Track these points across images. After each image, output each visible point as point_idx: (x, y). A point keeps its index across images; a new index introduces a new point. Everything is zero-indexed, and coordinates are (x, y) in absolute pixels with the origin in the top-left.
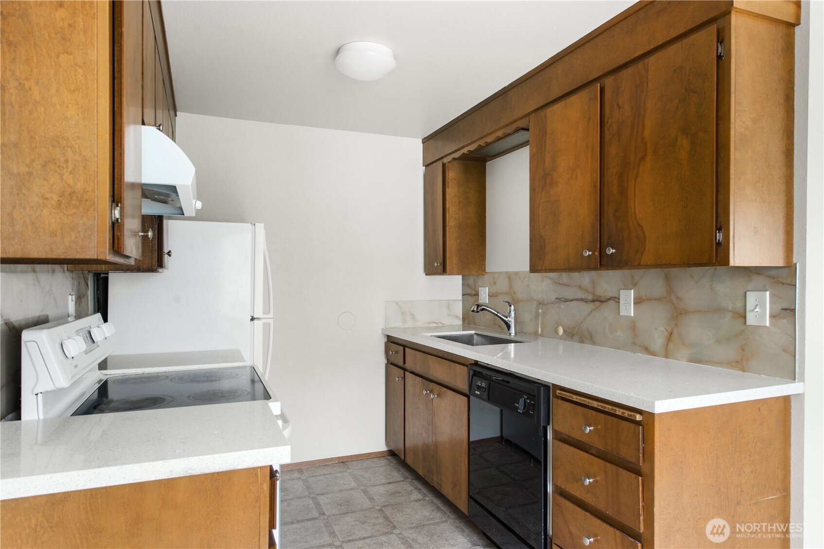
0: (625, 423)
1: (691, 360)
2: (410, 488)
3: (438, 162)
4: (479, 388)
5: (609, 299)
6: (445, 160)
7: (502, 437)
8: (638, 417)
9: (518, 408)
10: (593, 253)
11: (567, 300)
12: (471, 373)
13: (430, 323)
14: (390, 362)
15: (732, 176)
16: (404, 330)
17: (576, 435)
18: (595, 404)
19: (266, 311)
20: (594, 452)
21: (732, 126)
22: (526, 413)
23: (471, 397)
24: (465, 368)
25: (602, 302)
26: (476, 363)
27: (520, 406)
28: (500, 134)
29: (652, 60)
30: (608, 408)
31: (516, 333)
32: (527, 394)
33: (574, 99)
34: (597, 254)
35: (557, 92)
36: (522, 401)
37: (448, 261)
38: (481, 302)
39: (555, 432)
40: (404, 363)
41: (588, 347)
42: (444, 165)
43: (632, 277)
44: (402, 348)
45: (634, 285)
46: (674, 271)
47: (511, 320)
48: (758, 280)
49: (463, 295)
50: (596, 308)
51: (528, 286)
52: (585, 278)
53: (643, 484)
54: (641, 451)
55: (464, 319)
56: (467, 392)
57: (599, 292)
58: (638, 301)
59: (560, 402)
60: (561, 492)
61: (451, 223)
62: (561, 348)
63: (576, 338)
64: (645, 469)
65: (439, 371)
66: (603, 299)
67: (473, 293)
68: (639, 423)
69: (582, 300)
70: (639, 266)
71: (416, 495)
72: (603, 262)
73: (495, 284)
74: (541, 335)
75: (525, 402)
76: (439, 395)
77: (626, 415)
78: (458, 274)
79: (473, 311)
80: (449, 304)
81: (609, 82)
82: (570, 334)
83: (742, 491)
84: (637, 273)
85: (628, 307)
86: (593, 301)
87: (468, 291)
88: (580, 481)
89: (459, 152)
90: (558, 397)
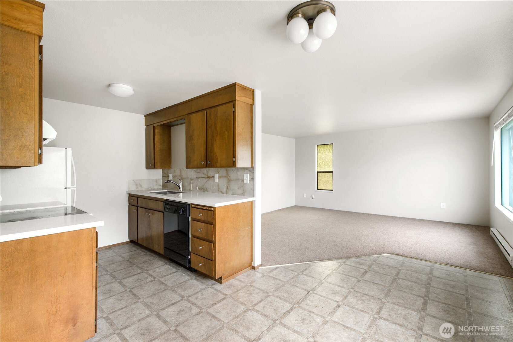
0: (209, 211)
1: (232, 194)
2: (140, 252)
3: (151, 125)
4: (167, 208)
5: (212, 177)
6: (154, 125)
7: (178, 230)
8: (212, 209)
9: (180, 213)
10: (205, 163)
11: (199, 178)
12: (165, 204)
13: (148, 188)
14: (131, 204)
15: (237, 144)
16: (137, 191)
17: (197, 218)
18: (202, 207)
19: (73, 184)
20: (202, 221)
21: (237, 130)
22: (183, 214)
23: (165, 212)
24: (163, 202)
25: (210, 178)
26: (167, 200)
27: (181, 212)
28: (175, 119)
29: (219, 108)
30: (205, 208)
31: (182, 190)
32: (183, 208)
33: (198, 113)
34: (206, 163)
35: (193, 110)
36: (181, 210)
37: (156, 164)
38: (169, 179)
39: (192, 218)
40: (137, 204)
41: (206, 192)
42: (154, 127)
43: (218, 170)
44: (136, 198)
45: (218, 173)
46: (229, 169)
47: (181, 186)
48: (247, 171)
49: (162, 177)
50: (208, 180)
51: (187, 173)
52: (205, 170)
53: (214, 227)
54: (213, 218)
55: (163, 186)
56: (163, 211)
57: (209, 175)
58: (219, 178)
59: (193, 208)
60: (194, 236)
61: (157, 149)
62: (198, 194)
63: (202, 190)
64: (214, 223)
65: (152, 205)
66: (210, 177)
67: (167, 176)
68: (212, 211)
69: (204, 178)
70: (216, 167)
71: (143, 253)
72: (207, 166)
73: (175, 172)
74: (192, 190)
75: (182, 210)
76: (152, 214)
77: (209, 209)
78: (160, 169)
79: (166, 182)
80: (156, 181)
81: (208, 111)
82: (200, 189)
83: (240, 227)
84: (219, 169)
85: (217, 180)
86: (207, 178)
87: (165, 175)
88: (198, 231)
89: (160, 123)
90: (192, 207)
